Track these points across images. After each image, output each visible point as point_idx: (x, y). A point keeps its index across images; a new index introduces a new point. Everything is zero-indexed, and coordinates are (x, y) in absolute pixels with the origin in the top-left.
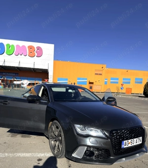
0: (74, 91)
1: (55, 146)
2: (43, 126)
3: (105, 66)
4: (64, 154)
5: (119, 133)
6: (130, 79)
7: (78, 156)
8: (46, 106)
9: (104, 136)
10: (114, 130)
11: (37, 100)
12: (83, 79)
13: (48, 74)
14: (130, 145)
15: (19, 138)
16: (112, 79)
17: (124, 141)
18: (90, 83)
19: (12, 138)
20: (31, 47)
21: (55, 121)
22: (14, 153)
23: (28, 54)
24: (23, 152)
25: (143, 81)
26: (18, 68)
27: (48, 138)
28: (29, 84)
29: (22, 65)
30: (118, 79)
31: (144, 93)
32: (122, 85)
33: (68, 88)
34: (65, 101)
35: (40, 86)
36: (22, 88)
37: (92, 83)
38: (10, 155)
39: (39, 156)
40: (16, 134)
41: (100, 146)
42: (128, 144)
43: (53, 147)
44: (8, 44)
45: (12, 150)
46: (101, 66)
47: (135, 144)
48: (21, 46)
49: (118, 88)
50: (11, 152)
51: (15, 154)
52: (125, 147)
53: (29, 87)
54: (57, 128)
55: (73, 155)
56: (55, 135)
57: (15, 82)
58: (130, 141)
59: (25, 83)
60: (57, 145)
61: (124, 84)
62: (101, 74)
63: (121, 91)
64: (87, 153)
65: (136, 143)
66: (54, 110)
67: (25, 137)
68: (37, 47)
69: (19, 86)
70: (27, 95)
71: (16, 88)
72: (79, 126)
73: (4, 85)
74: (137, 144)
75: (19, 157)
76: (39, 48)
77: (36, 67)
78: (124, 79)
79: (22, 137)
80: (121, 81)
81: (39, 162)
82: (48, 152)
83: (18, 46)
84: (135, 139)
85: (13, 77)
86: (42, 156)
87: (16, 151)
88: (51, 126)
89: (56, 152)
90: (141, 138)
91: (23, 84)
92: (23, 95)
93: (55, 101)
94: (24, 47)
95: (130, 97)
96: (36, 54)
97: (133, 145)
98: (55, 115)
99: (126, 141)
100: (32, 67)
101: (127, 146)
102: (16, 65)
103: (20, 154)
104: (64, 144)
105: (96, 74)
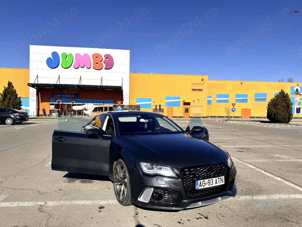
0: (147, 121)
1: (121, 190)
2: (106, 167)
3: (206, 77)
4: (130, 199)
5: (192, 171)
6: (246, 96)
7: (145, 200)
8: (110, 141)
9: (174, 175)
10: (186, 168)
11: (99, 135)
12: (174, 98)
13: (122, 93)
14: (207, 186)
15: (78, 184)
16: (218, 96)
17: (199, 181)
18: (185, 104)
19: (69, 184)
20: (96, 56)
21: (120, 160)
22: (71, 200)
23: (92, 65)
24: (82, 199)
25: (267, 98)
26: (78, 86)
27: (113, 182)
28: (95, 110)
29: (85, 83)
30: (227, 96)
31: (269, 116)
32: (234, 105)
33: (139, 116)
34: (134, 134)
35: (105, 116)
36: (85, 115)
37: (189, 104)
38: (67, 202)
39: (101, 203)
40: (74, 179)
41: (169, 186)
42: (203, 184)
43: (119, 192)
44: (65, 53)
45: (69, 197)
46: (201, 77)
47: (214, 185)
48: (82, 55)
49: (227, 110)
50: (67, 200)
51: (72, 202)
52: (200, 188)
53: (95, 114)
54: (122, 168)
55: (139, 199)
56: (121, 178)
57: (75, 108)
58: (206, 181)
59: (90, 107)
60: (122, 189)
61: (237, 104)
62: (201, 90)
63: (232, 114)
64: (155, 196)
65: (216, 183)
66: (120, 147)
67: (86, 183)
68: (105, 56)
69: (80, 112)
70: (89, 127)
71: (77, 116)
72: (145, 164)
73: (58, 111)
74: (217, 185)
75: (78, 205)
76: (108, 57)
77: (105, 84)
78: (237, 96)
79: (81, 182)
80: (232, 99)
81: (100, 210)
82: (112, 199)
83: (78, 55)
84: (214, 179)
85: (72, 99)
86: (104, 203)
87: (74, 199)
88: (116, 166)
89: (121, 197)
90: (223, 177)
91: (86, 110)
92: (84, 127)
93: (121, 134)
94: (86, 55)
95: (247, 123)
96: (104, 66)
97: (211, 186)
98: (120, 152)
99: (202, 181)
100: (98, 83)
101: (203, 187)
102: (76, 82)
103: (78, 202)
104: (129, 187)
105: (193, 90)
